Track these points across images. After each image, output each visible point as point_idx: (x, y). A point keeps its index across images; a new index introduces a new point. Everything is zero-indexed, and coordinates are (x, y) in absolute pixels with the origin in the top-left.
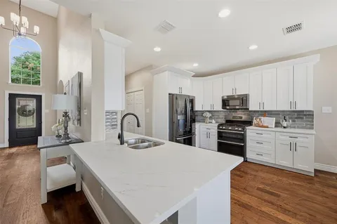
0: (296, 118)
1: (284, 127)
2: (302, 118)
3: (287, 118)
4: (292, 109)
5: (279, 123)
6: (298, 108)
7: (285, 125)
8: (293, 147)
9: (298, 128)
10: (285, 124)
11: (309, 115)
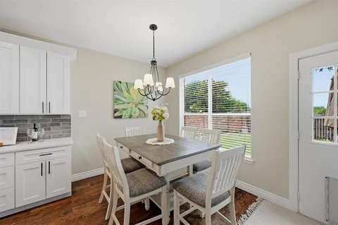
0: (52, 125)
1: (34, 140)
2: (58, 125)
3: (38, 125)
4: (45, 113)
5: (26, 135)
6: (54, 112)
7: (36, 137)
8: (45, 169)
9: (54, 137)
10: (35, 135)
11: (65, 120)
